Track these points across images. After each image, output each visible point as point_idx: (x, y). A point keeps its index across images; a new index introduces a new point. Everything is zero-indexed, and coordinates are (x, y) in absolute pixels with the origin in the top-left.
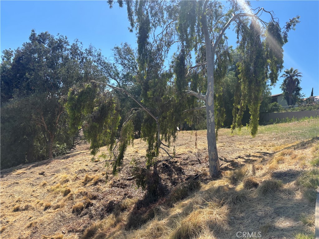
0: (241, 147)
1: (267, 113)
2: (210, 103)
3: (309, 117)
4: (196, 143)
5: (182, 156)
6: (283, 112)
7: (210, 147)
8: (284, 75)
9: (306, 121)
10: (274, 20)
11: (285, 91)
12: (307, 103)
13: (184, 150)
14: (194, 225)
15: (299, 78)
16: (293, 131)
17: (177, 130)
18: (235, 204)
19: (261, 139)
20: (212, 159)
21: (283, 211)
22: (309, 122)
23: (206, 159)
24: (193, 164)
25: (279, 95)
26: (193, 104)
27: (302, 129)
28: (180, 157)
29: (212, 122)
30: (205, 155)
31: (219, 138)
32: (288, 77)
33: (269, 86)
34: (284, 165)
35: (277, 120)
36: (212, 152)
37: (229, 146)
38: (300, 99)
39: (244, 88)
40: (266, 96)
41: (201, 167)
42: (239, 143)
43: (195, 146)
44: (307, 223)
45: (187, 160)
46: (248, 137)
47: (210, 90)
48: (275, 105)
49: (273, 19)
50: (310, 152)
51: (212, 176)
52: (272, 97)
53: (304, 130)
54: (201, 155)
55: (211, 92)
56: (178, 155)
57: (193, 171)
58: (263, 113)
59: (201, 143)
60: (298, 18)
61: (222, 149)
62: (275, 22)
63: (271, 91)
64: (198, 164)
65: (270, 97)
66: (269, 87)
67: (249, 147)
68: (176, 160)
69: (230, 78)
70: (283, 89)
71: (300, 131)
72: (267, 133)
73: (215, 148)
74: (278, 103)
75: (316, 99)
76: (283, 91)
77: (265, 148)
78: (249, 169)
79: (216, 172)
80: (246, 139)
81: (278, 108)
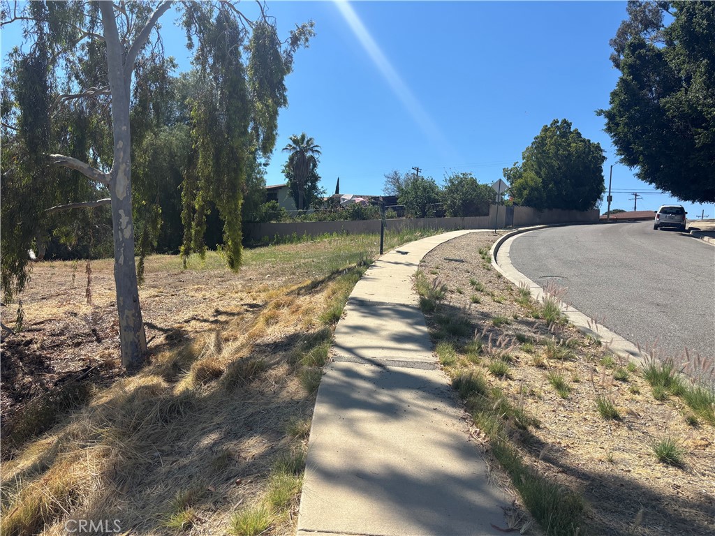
0: (199, 295)
1: (258, 222)
2: (120, 193)
3: (332, 234)
4: (88, 291)
5: (48, 327)
6: (288, 222)
7: (121, 299)
8: (290, 146)
9: (326, 240)
10: (267, 18)
11: (290, 180)
12: (329, 205)
13: (55, 310)
14: (56, 493)
15: (316, 156)
16: (302, 261)
17: (29, 258)
18: (166, 421)
19: (242, 277)
20: (126, 327)
21: (261, 419)
22: (330, 243)
23: (113, 328)
24: (78, 345)
25: (280, 188)
26: (76, 193)
27: (318, 257)
28: (41, 330)
29: (126, 239)
30: (113, 319)
31: (148, 277)
32: (297, 152)
33: (263, 166)
34: (276, 327)
35: (277, 237)
36: (126, 311)
37: (173, 295)
38: (318, 198)
39: (205, 162)
40: (256, 186)
41: (100, 348)
42: (196, 287)
43: (86, 299)
44: (297, 434)
45: (61, 334)
46: (216, 272)
47: (120, 160)
48: (274, 208)
49: (264, 17)
50: (322, 300)
51: (127, 368)
52: (268, 189)
53: (322, 258)
54: (101, 319)
55: (124, 165)
56: (35, 324)
57: (79, 360)
58: (250, 222)
59: (103, 291)
60: (312, 26)
61: (154, 303)
62: (268, 24)
63: (265, 177)
64: (92, 342)
65: (263, 189)
66: (262, 168)
67: (217, 295)
68: (28, 338)
69: (177, 139)
70: (288, 176)
71: (315, 260)
72: (255, 265)
73: (136, 300)
74: (278, 204)
75: (344, 199)
76: (287, 180)
77: (249, 295)
78: (208, 341)
79: (137, 356)
80: (211, 277)
81: (279, 214)
